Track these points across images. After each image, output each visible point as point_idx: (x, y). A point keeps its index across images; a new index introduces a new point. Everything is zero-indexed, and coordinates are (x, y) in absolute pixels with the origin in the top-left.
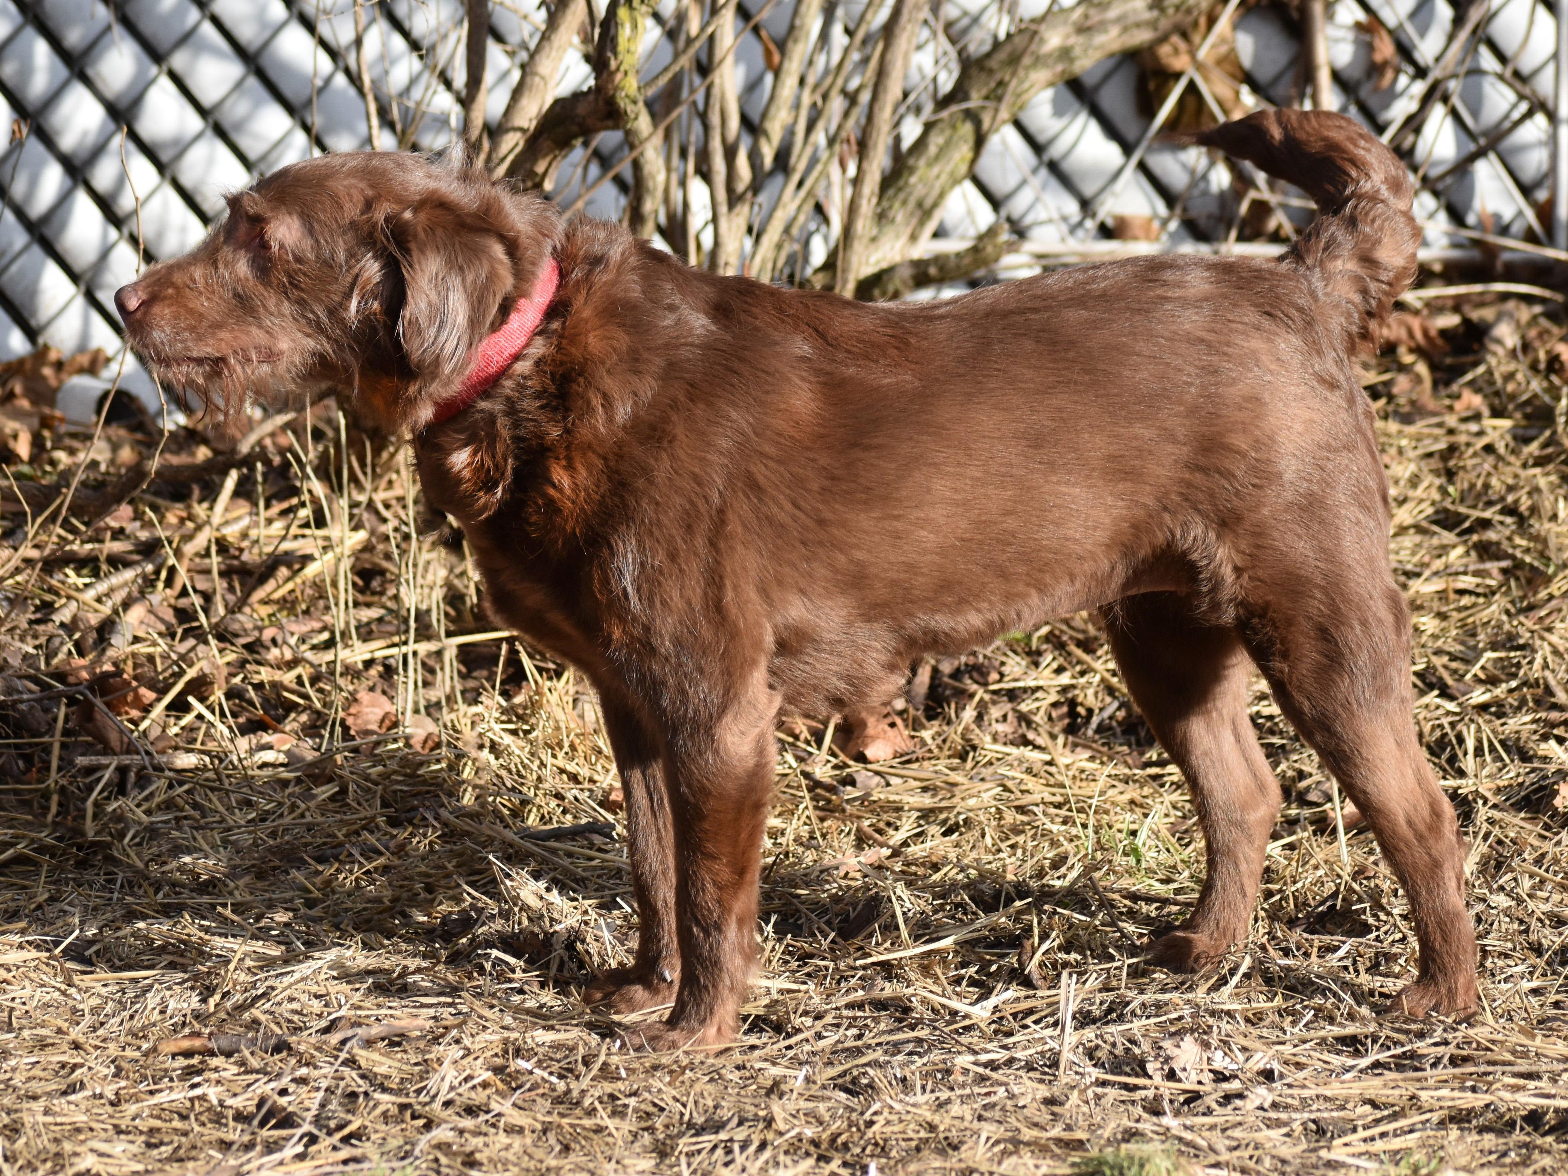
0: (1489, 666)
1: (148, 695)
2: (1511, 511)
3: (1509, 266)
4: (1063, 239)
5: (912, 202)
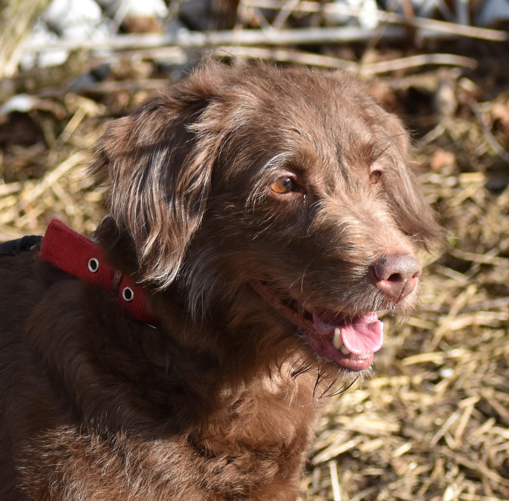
2: (506, 253)
3: (427, 41)
4: (89, 37)
5: (7, 31)
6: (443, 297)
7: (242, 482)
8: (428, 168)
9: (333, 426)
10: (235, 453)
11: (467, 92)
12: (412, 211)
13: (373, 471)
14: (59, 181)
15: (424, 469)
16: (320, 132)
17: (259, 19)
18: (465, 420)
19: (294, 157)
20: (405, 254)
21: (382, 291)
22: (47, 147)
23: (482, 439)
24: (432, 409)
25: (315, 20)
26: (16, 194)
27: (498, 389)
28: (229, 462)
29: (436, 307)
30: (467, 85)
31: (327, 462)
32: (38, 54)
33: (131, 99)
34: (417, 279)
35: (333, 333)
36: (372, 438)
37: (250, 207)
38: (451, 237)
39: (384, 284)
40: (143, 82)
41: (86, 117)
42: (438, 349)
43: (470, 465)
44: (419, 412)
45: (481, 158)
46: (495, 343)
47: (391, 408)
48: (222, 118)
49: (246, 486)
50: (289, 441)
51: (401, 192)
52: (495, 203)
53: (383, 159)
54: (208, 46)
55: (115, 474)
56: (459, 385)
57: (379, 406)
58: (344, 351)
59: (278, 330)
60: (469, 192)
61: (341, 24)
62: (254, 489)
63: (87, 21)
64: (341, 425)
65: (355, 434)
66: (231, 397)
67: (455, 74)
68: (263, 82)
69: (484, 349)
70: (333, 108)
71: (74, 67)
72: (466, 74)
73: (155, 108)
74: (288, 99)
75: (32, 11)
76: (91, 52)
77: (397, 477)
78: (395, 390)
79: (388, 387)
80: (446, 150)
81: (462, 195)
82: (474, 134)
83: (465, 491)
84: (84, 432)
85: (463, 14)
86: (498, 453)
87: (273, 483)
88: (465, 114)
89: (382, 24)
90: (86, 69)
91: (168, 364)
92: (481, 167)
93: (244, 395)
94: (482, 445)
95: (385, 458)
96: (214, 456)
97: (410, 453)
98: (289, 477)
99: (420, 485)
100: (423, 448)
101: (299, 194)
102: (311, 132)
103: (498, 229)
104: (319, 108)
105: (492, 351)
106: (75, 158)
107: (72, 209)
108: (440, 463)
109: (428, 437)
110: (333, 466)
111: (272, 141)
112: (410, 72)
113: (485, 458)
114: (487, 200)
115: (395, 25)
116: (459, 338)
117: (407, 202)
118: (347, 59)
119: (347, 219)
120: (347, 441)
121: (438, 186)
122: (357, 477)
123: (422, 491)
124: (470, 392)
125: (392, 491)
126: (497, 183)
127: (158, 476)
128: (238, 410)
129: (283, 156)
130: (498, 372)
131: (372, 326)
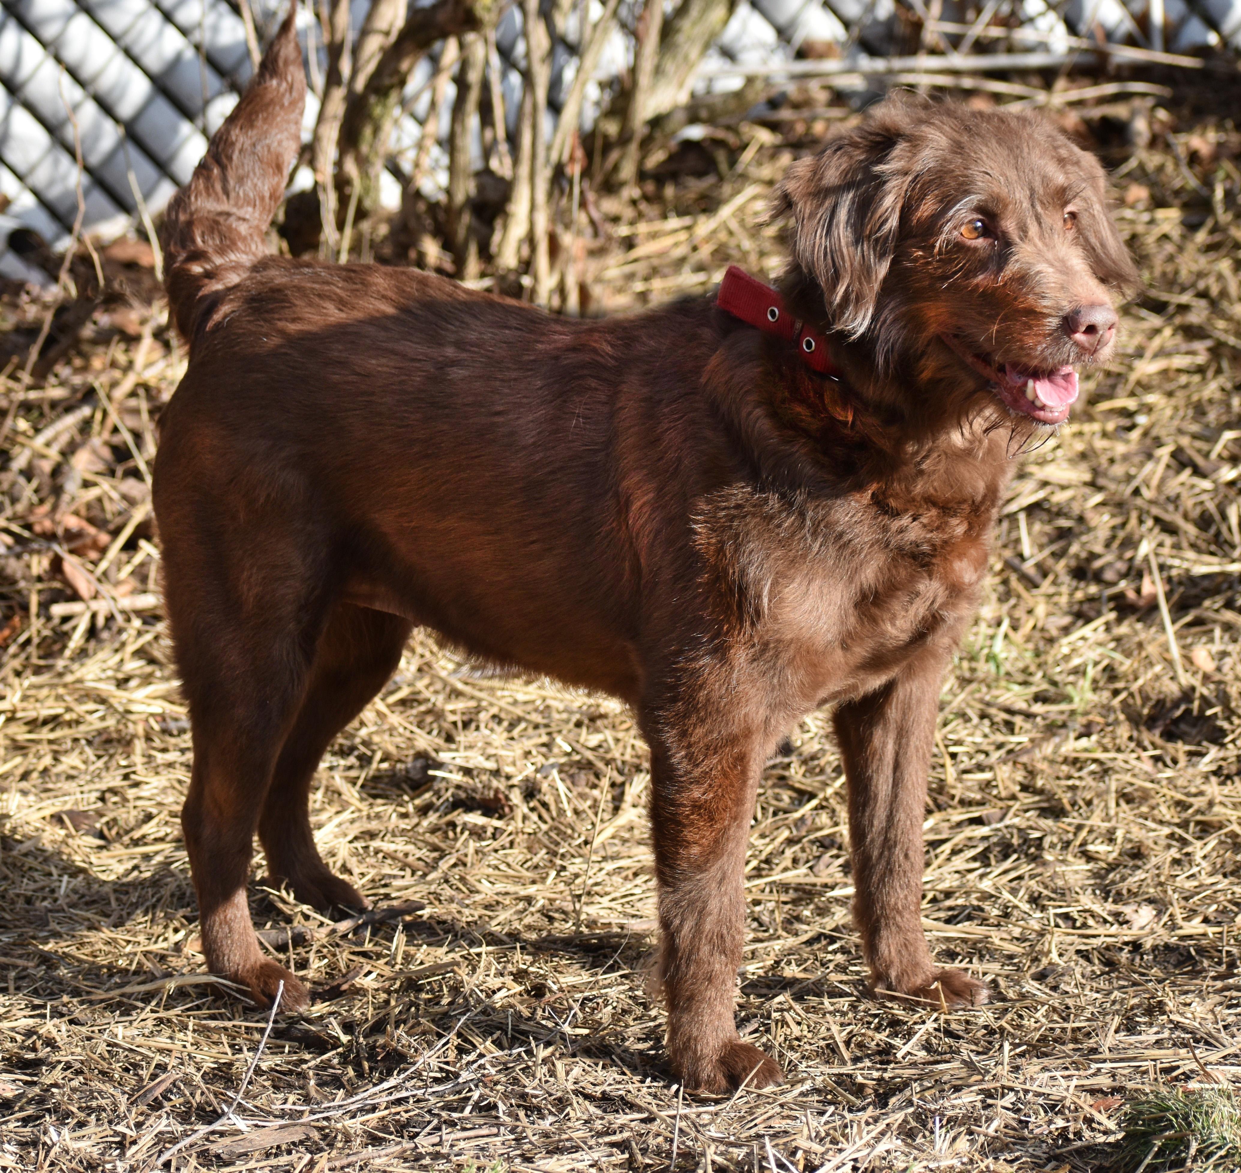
0: (1230, 445)
1: (104, 538)
2: (1203, 295)
3: (1120, 67)
4: (764, 62)
5: (680, 57)
6: (1138, 339)
7: (929, 541)
8: (1121, 202)
9: (1022, 476)
10: (921, 511)
11: (1162, 122)
12: (1107, 255)
13: (1064, 523)
14: (734, 215)
15: (1118, 521)
16: (1012, 174)
17: (943, 44)
18: (1161, 469)
19: (986, 201)
20: (1101, 305)
21: (1076, 344)
22: (721, 179)
23: (1178, 490)
24: (1125, 458)
25: (1002, 46)
26: (689, 228)
27: (1195, 437)
28: (914, 520)
29: (1130, 350)
30: (1162, 114)
31: (1016, 513)
32: (711, 80)
33: (809, 128)
34: (1113, 331)
35: (1025, 384)
36: (1063, 488)
37: (940, 253)
38: (1146, 275)
39: (1079, 337)
40: (821, 110)
41: (761, 147)
42: (1132, 394)
43: (1167, 517)
44: (1112, 461)
45: (1177, 193)
46: (1192, 388)
47: (1083, 456)
48: (911, 158)
49: (933, 545)
50: (979, 498)
51: (1097, 233)
52: (1192, 240)
53: (1077, 200)
54: (890, 72)
55: (793, 534)
56: (1154, 432)
57: (1070, 454)
58: (1038, 404)
59: (970, 384)
60: (1166, 228)
61: (1029, 50)
62: (942, 547)
63: (762, 45)
64: (1031, 474)
65: (1045, 484)
66: (917, 453)
67: (1149, 102)
68: (951, 122)
69: (1180, 394)
70: (1026, 150)
71: (750, 96)
72: (1161, 103)
73: (839, 148)
74: (979, 140)
75: (706, 36)
76: (767, 80)
77: (1089, 530)
78: (1087, 437)
79: (1080, 434)
80: (1140, 184)
81: (1157, 231)
82: (1170, 167)
83: (1161, 545)
84: (762, 491)
85: (1157, 40)
86: (1195, 504)
87: (963, 541)
88: (1160, 145)
89: (1071, 50)
90: (762, 97)
91: (850, 419)
92: (1177, 202)
93: (930, 451)
94: (1178, 496)
95: (1076, 509)
96: (898, 514)
97: (1103, 504)
98: (978, 535)
99: (1114, 537)
100: (1117, 498)
101: (990, 240)
102: (1003, 174)
103: (1195, 268)
104: (1011, 149)
105: (1189, 397)
106: (750, 191)
107: (747, 244)
108: (1134, 515)
109: (1122, 487)
110: (1022, 517)
111: (962, 184)
112: (1102, 101)
113: (1181, 509)
114: (1183, 237)
115: (1086, 51)
116: (1154, 383)
117: (1103, 245)
118: (1035, 87)
119: (1041, 267)
120: (1036, 491)
121: (1132, 222)
122: (1048, 528)
123: (1116, 544)
124: (1165, 439)
125: (1083, 544)
126: (1195, 219)
127: (841, 535)
128: (924, 466)
129: (973, 199)
130: (1195, 419)
131: (1067, 377)
